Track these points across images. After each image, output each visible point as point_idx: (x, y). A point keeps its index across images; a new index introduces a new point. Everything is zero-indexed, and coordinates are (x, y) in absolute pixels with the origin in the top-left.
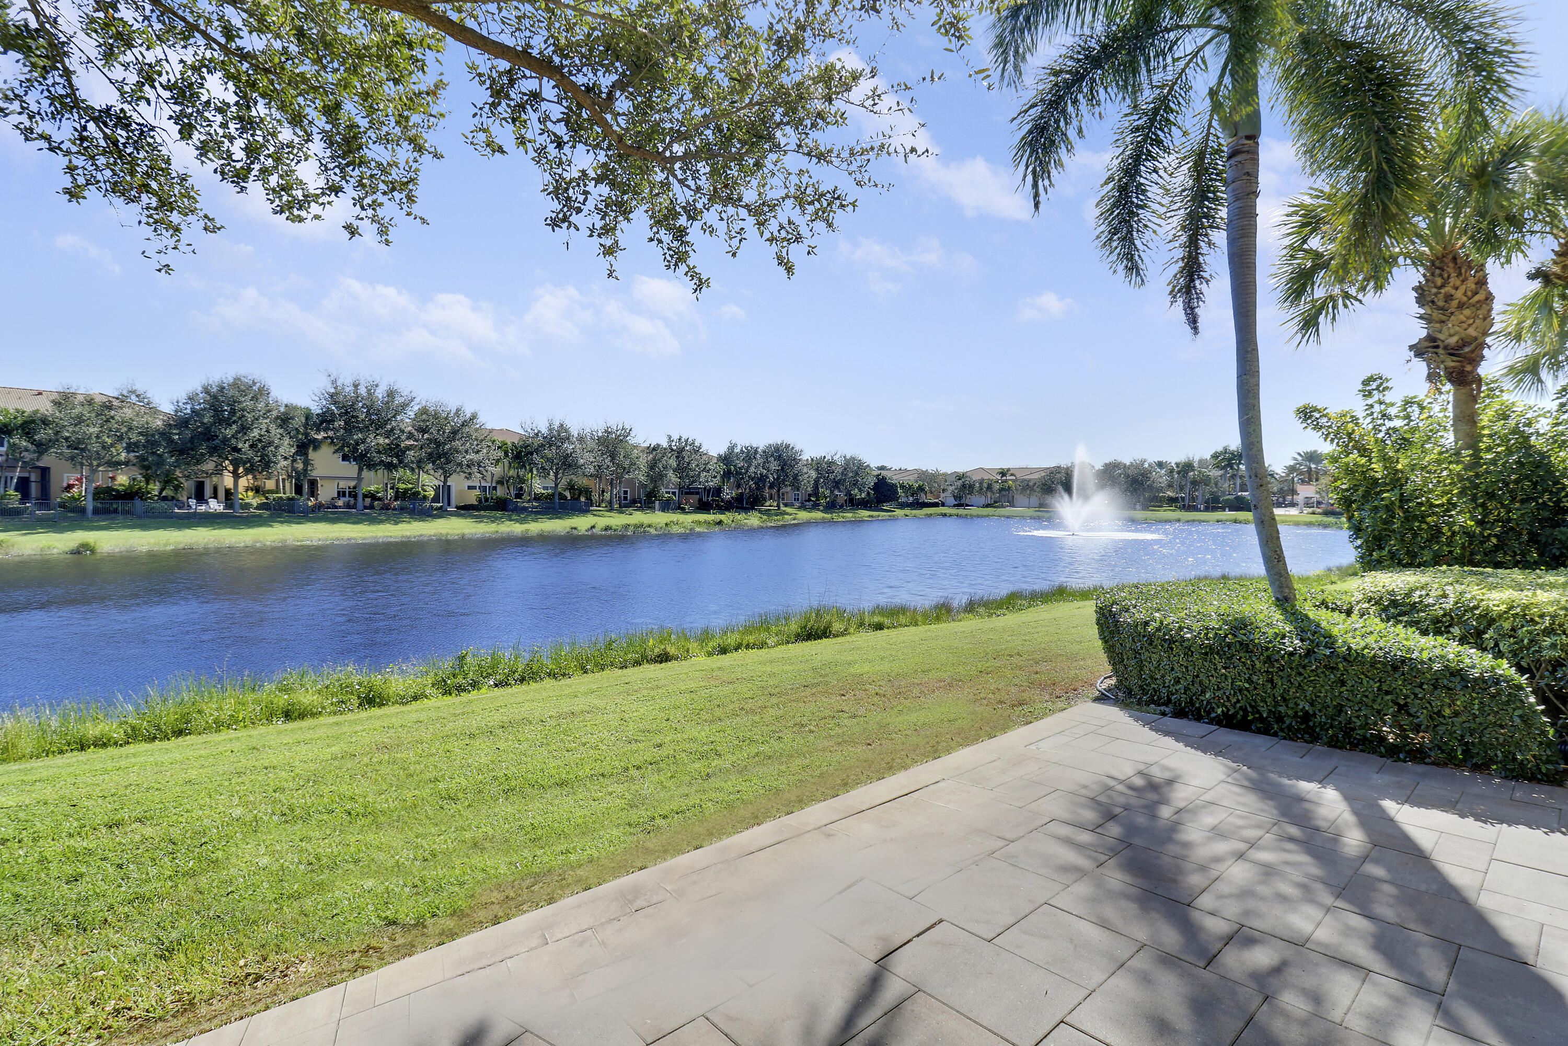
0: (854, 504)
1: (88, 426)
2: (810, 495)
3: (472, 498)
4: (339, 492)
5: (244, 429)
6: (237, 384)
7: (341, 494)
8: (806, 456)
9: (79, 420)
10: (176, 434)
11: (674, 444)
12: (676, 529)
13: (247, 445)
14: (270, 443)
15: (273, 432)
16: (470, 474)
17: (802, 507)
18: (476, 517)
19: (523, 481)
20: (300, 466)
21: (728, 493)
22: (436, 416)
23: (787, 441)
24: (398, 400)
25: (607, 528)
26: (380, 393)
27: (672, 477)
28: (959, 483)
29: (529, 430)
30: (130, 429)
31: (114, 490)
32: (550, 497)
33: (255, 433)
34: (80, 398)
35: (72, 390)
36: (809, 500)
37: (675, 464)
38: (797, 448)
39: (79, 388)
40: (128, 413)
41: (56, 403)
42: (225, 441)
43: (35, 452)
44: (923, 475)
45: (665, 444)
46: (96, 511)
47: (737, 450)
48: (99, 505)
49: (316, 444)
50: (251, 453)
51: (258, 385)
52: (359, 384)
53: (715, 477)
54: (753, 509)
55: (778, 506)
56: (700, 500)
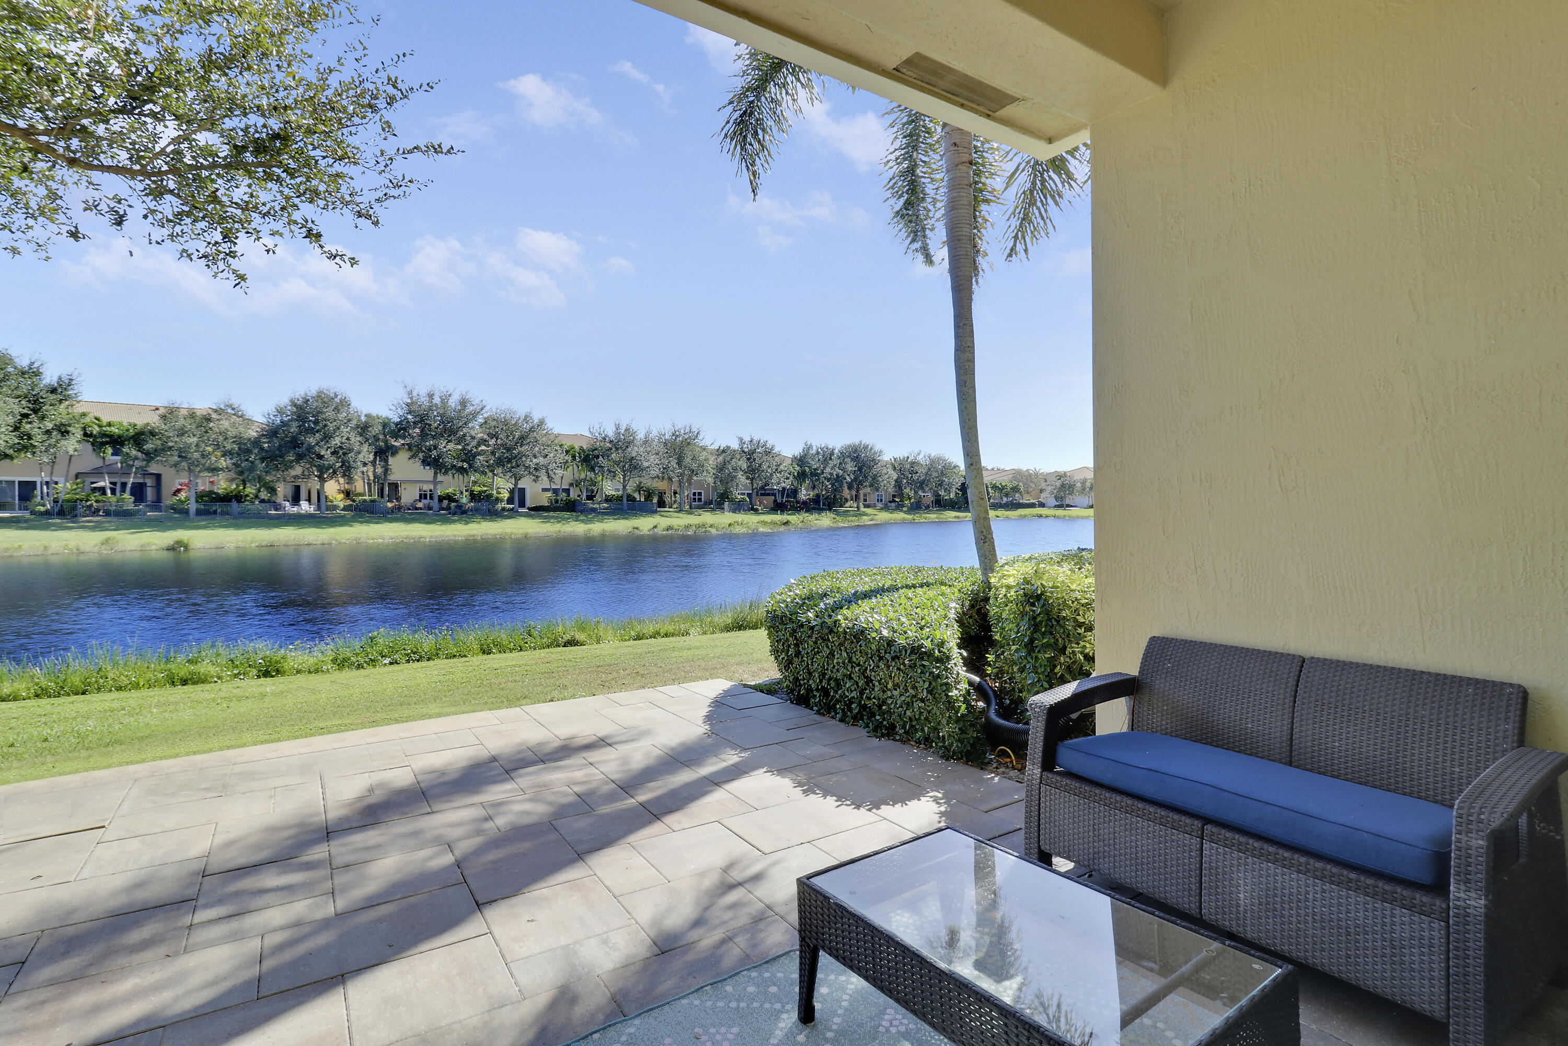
0: (940, 504)
1: (189, 436)
2: (894, 496)
3: (545, 499)
4: (421, 495)
5: (327, 437)
6: (319, 396)
7: (423, 496)
8: (887, 457)
9: (182, 432)
10: (265, 443)
11: (746, 446)
12: (738, 530)
13: (329, 452)
14: (351, 450)
15: (353, 439)
16: (537, 477)
17: (886, 508)
18: (545, 518)
19: (594, 483)
20: (379, 470)
21: (804, 494)
22: (506, 423)
23: (867, 440)
24: (470, 409)
25: (669, 528)
26: (453, 402)
27: (742, 479)
28: (1058, 484)
29: (597, 435)
30: (226, 439)
31: (215, 493)
32: (620, 499)
33: (337, 441)
34: (184, 412)
35: (176, 406)
36: (894, 501)
37: (745, 466)
38: (877, 448)
39: (182, 403)
40: (225, 424)
41: (163, 417)
42: (310, 448)
43: (144, 460)
44: (1018, 474)
45: (735, 446)
46: (199, 513)
47: (813, 451)
48: (202, 507)
49: (394, 451)
50: (332, 459)
51: (339, 397)
52: (433, 395)
53: (788, 478)
54: (830, 510)
55: (858, 507)
56: (775, 501)
